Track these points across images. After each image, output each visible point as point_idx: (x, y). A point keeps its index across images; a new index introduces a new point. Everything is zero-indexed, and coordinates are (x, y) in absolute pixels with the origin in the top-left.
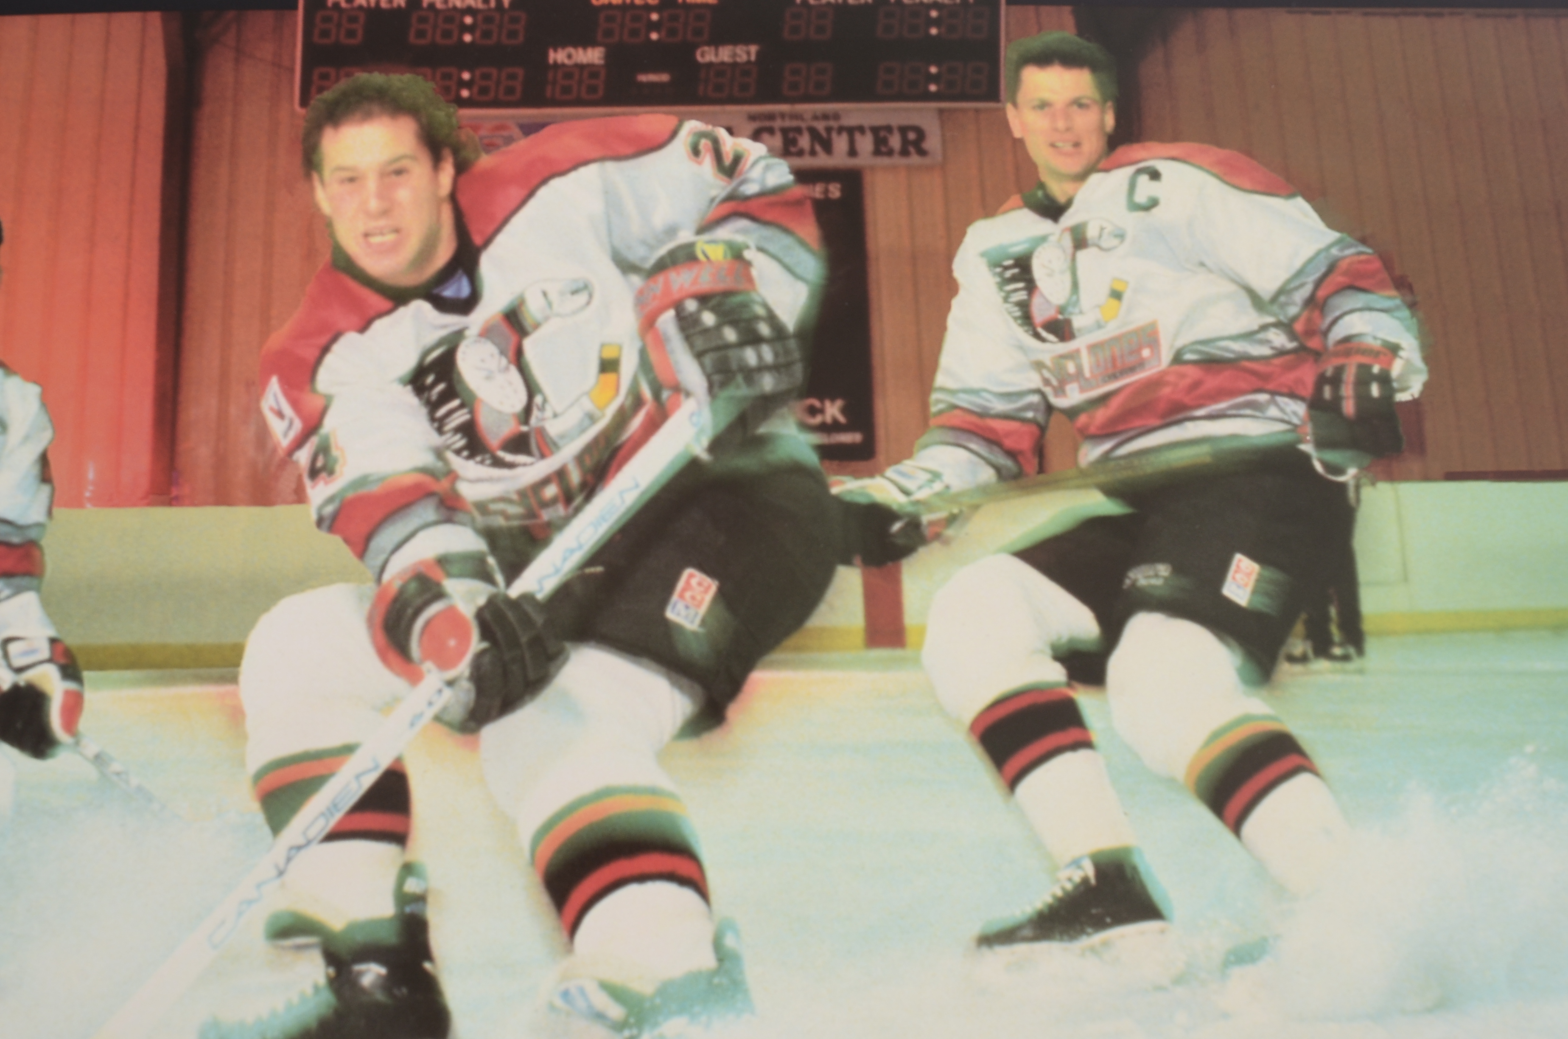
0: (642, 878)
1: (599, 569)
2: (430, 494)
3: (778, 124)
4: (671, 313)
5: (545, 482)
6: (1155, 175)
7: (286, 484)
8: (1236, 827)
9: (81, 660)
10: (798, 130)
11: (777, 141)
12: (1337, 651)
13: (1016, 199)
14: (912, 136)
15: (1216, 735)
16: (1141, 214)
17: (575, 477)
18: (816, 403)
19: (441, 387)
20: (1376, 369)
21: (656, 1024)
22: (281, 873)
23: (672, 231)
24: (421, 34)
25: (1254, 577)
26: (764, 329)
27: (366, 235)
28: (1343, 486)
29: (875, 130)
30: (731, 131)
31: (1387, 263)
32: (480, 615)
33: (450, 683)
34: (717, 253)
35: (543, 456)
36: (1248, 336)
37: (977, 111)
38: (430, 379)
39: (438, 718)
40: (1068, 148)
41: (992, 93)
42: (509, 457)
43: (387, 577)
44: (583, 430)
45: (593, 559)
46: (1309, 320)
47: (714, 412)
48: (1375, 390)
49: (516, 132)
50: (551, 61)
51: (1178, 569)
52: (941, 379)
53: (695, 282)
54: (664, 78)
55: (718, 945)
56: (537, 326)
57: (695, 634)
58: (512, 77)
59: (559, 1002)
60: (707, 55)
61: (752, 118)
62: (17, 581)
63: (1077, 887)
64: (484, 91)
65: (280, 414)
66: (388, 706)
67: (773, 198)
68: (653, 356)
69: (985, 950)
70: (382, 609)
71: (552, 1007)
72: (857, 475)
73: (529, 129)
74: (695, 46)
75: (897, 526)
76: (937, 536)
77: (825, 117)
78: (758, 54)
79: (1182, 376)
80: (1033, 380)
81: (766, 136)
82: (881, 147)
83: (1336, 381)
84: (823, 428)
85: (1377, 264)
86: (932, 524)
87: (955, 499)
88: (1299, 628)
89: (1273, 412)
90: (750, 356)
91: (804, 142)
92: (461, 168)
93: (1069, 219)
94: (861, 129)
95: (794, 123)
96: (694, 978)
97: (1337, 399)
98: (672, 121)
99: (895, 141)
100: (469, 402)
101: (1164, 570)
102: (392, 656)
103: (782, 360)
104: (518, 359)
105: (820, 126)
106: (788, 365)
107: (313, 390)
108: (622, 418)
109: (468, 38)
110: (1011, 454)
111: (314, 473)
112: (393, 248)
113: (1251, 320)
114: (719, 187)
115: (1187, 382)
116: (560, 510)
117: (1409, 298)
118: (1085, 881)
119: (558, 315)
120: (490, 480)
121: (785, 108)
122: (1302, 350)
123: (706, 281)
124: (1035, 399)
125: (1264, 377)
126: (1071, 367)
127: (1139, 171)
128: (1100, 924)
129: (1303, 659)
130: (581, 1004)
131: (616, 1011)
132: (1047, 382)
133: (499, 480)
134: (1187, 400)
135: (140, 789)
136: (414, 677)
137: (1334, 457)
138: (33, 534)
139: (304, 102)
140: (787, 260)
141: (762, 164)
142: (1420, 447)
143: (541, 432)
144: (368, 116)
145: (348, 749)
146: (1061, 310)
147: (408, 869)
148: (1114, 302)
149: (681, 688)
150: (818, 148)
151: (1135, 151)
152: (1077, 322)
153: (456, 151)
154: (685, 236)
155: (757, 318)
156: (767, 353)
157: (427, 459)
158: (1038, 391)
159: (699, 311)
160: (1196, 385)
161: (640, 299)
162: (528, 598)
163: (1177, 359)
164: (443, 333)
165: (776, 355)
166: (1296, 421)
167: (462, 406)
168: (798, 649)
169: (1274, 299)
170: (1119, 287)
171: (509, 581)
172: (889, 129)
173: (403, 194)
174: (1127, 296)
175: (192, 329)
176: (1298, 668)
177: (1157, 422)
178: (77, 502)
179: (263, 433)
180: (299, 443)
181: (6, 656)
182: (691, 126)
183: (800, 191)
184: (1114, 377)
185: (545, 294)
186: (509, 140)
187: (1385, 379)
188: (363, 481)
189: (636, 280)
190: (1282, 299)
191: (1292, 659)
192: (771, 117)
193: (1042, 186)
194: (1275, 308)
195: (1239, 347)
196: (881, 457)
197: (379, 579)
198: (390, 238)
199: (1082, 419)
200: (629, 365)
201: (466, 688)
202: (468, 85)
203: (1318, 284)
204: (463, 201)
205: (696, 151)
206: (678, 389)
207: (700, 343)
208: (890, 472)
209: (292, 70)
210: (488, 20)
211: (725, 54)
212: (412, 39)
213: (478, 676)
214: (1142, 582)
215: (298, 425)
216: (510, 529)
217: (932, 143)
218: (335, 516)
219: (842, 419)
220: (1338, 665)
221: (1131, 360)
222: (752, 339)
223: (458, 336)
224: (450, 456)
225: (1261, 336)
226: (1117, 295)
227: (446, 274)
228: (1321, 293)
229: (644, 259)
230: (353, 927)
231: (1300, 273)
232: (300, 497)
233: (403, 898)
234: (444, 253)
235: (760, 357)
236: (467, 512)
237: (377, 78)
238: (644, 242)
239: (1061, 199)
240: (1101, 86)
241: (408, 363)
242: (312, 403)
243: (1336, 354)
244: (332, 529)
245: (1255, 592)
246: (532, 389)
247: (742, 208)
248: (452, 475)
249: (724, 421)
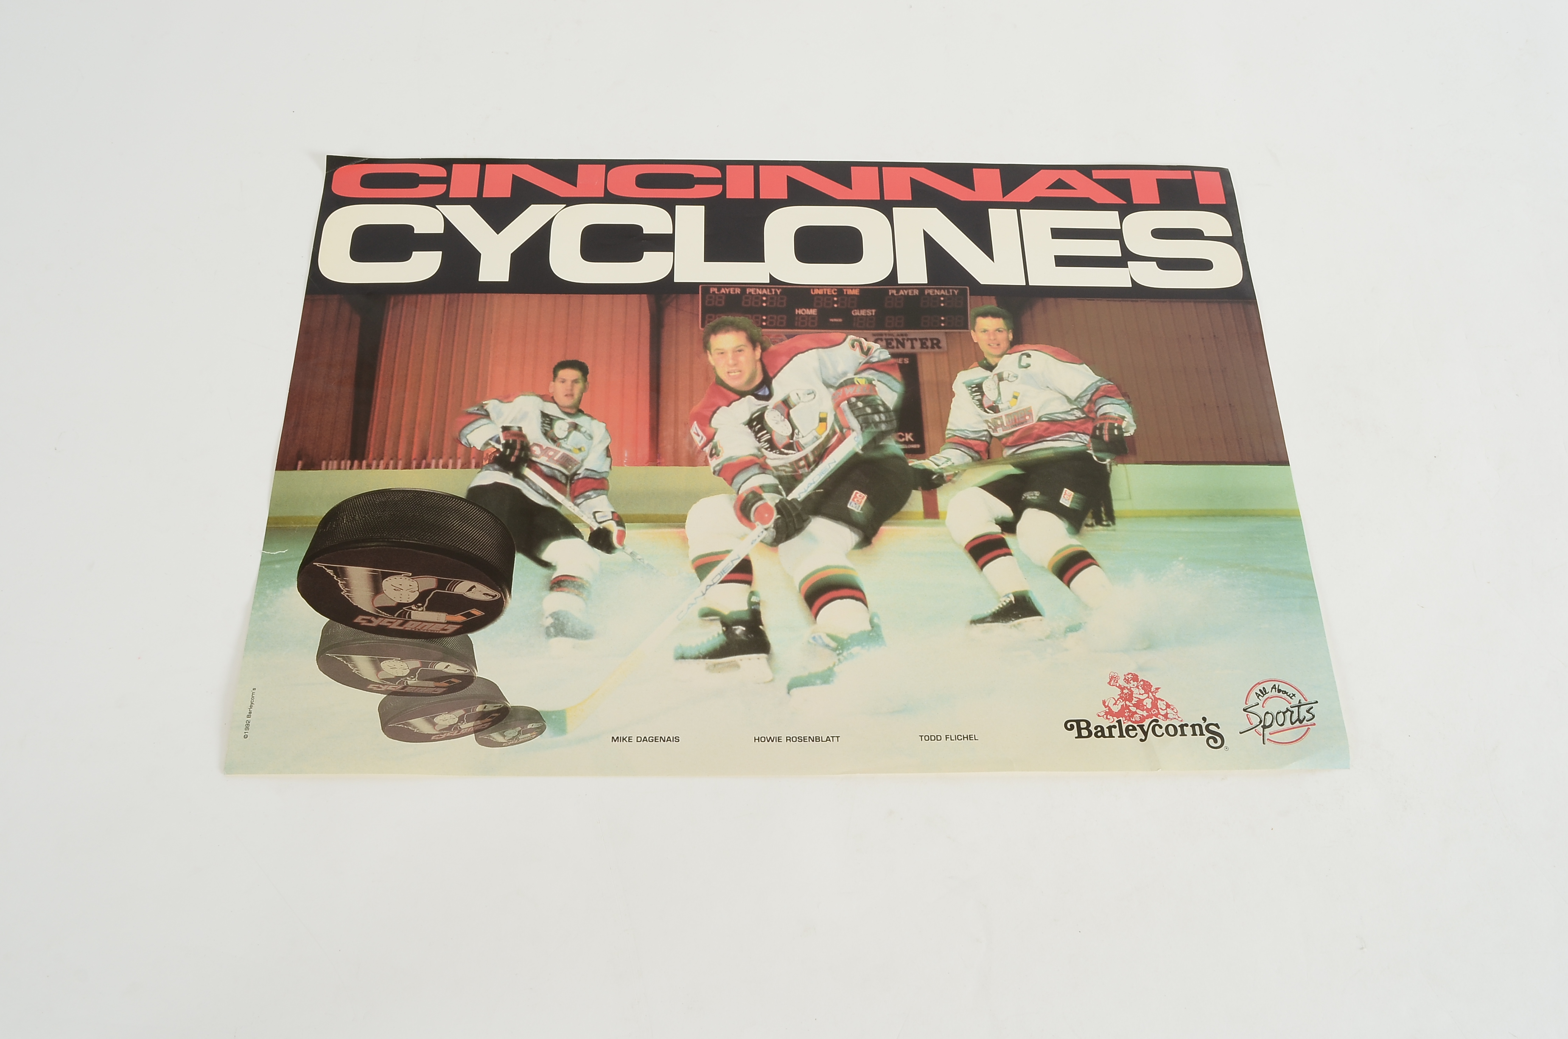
0: (842, 598)
1: (822, 490)
2: (756, 464)
3: (884, 337)
4: (846, 402)
5: (800, 460)
6: (1029, 356)
7: (701, 459)
8: (1068, 584)
9: (624, 520)
10: (892, 340)
11: (884, 343)
12: (1105, 523)
13: (976, 363)
14: (935, 342)
15: (1059, 552)
16: (1025, 369)
17: (811, 458)
18: (902, 434)
19: (759, 426)
20: (1116, 425)
21: (849, 649)
22: (704, 594)
23: (845, 374)
24: (746, 303)
25: (1072, 497)
26: (881, 409)
27: (728, 373)
28: (1105, 465)
29: (921, 340)
30: (866, 340)
31: (1119, 388)
32: (776, 506)
33: (766, 529)
34: (863, 382)
35: (799, 451)
36: (1067, 412)
37: (960, 333)
38: (755, 423)
39: (761, 541)
40: (995, 346)
41: (966, 327)
42: (786, 451)
43: (740, 492)
44: (814, 442)
45: (819, 487)
46: (1090, 407)
47: (863, 437)
48: (1116, 432)
49: (784, 337)
50: (797, 313)
51: (1042, 494)
52: (949, 426)
53: (854, 392)
54: (840, 320)
55: (871, 622)
56: (795, 406)
57: (858, 513)
58: (782, 318)
59: (811, 641)
60: (856, 313)
61: (874, 335)
62: (599, 491)
63: (1007, 604)
64: (771, 323)
65: (698, 435)
66: (743, 537)
67: (883, 363)
68: (839, 417)
69: (973, 625)
70: (739, 503)
71: (809, 642)
72: (919, 459)
73: (789, 337)
74: (852, 310)
75: (934, 477)
76: (950, 480)
77: (902, 335)
78: (875, 312)
79: (1042, 426)
80: (985, 427)
81: (879, 341)
82: (923, 345)
83: (1101, 428)
84: (905, 443)
85: (1116, 388)
86: (947, 476)
87: (956, 467)
88: (1090, 515)
89: (1077, 439)
90: (876, 418)
91: (894, 344)
92: (764, 350)
93: (996, 371)
94: (916, 339)
95: (890, 337)
96: (862, 633)
97: (1101, 435)
98: (844, 335)
99: (929, 344)
100: (770, 431)
101: (1037, 493)
102: (744, 519)
103: (888, 419)
104: (788, 417)
105: (900, 338)
106: (891, 421)
107: (710, 426)
108: (828, 438)
109: (764, 305)
110: (977, 452)
111: (711, 455)
112: (739, 377)
113: (1068, 407)
114: (862, 359)
115: (1043, 428)
116: (806, 470)
117: (1128, 400)
118: (1011, 602)
119: (803, 402)
120: (779, 459)
121: (886, 331)
122: (1087, 417)
123: (858, 392)
124: (986, 433)
125: (1074, 427)
126: (999, 422)
127: (1023, 354)
128: (1017, 617)
129: (1092, 526)
130: (820, 641)
131: (833, 644)
132: (990, 427)
133: (782, 459)
134: (1044, 434)
135: (648, 565)
136: (752, 527)
137: (1100, 455)
138: (604, 475)
139: (703, 326)
140: (889, 385)
141: (879, 351)
142: (1134, 452)
143: (798, 442)
144: (727, 331)
145: (728, 552)
146: (994, 402)
147: (752, 593)
148: (1015, 400)
149: (854, 532)
150: (899, 346)
151: (1021, 347)
152: (1000, 407)
153: (761, 344)
154: (850, 376)
155: (879, 405)
156: (883, 417)
157: (755, 451)
158: (987, 430)
159: (856, 402)
160: (1047, 429)
161: (834, 397)
162: (795, 500)
163: (1039, 420)
164: (760, 407)
165: (886, 417)
166: (1086, 442)
167: (767, 433)
168: (899, 519)
169: (1076, 400)
170: (1016, 395)
171: (787, 495)
172: (926, 339)
173: (742, 358)
174: (1019, 398)
175: (663, 404)
176: (1090, 529)
177: (1033, 442)
178: (621, 464)
179: (692, 441)
180: (705, 445)
181: (595, 517)
182: (851, 337)
183: (893, 361)
184: (1016, 426)
185: (797, 394)
186: (782, 340)
187: (1119, 428)
188: (731, 458)
189: (832, 390)
190: (1079, 400)
191: (1087, 525)
192: (881, 335)
193: (986, 359)
194: (1076, 403)
195: (1063, 416)
196: (927, 453)
197: (738, 493)
198: (738, 373)
199: (1004, 440)
200: (830, 420)
201: (772, 533)
202: (765, 321)
203: (1093, 395)
204: (765, 361)
205: (853, 346)
206: (849, 428)
207: (857, 413)
208: (931, 458)
209: (698, 315)
210: (772, 298)
211: (863, 312)
212: (743, 304)
213: (777, 527)
214: (1029, 498)
215: (705, 439)
216: (787, 476)
217: (943, 344)
218: (720, 471)
219: (912, 440)
220: (1105, 528)
221: (1022, 420)
222: (878, 412)
223: (765, 408)
224: (763, 450)
225: (1071, 412)
226: (1016, 397)
227: (760, 387)
228: (1094, 398)
229: (836, 383)
230: (732, 613)
231: (1085, 391)
232: (707, 464)
233: (750, 603)
234: (759, 379)
235: (880, 418)
236: (771, 470)
237: (730, 318)
238: (834, 377)
239: (993, 364)
240: (1007, 324)
241: (747, 417)
242: (710, 431)
243: (1101, 419)
244: (719, 475)
245: (1072, 502)
246: (794, 428)
247: (871, 366)
248: (765, 457)
249: (867, 440)
